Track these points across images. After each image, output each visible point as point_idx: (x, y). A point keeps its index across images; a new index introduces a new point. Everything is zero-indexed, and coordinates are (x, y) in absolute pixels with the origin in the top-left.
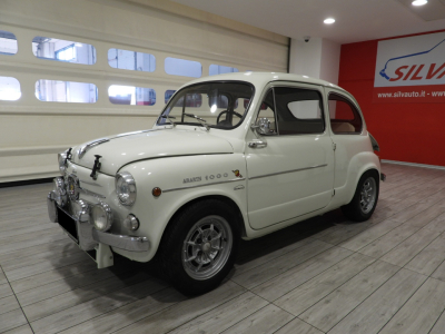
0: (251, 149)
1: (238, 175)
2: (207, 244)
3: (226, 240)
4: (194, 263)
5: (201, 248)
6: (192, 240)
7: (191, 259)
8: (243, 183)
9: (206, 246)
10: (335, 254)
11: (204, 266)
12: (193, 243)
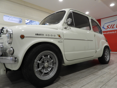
0: (65, 29)
1: (60, 36)
2: (47, 63)
3: (55, 63)
4: (41, 72)
5: (43, 65)
6: (39, 61)
7: (38, 69)
8: (62, 40)
9: (46, 64)
10: (100, 73)
11: (45, 74)
12: (40, 62)
